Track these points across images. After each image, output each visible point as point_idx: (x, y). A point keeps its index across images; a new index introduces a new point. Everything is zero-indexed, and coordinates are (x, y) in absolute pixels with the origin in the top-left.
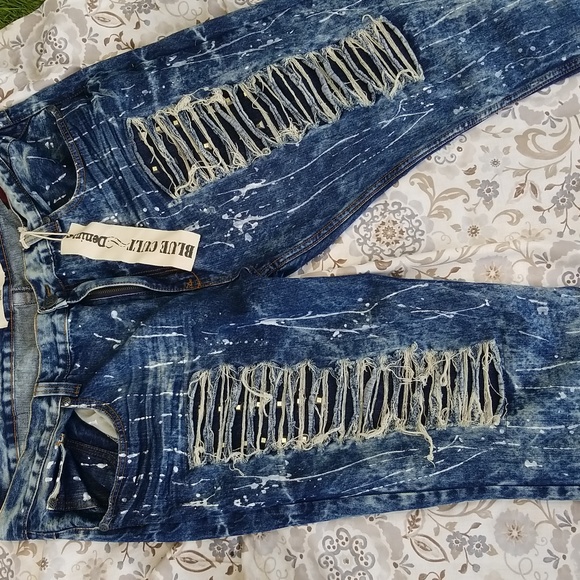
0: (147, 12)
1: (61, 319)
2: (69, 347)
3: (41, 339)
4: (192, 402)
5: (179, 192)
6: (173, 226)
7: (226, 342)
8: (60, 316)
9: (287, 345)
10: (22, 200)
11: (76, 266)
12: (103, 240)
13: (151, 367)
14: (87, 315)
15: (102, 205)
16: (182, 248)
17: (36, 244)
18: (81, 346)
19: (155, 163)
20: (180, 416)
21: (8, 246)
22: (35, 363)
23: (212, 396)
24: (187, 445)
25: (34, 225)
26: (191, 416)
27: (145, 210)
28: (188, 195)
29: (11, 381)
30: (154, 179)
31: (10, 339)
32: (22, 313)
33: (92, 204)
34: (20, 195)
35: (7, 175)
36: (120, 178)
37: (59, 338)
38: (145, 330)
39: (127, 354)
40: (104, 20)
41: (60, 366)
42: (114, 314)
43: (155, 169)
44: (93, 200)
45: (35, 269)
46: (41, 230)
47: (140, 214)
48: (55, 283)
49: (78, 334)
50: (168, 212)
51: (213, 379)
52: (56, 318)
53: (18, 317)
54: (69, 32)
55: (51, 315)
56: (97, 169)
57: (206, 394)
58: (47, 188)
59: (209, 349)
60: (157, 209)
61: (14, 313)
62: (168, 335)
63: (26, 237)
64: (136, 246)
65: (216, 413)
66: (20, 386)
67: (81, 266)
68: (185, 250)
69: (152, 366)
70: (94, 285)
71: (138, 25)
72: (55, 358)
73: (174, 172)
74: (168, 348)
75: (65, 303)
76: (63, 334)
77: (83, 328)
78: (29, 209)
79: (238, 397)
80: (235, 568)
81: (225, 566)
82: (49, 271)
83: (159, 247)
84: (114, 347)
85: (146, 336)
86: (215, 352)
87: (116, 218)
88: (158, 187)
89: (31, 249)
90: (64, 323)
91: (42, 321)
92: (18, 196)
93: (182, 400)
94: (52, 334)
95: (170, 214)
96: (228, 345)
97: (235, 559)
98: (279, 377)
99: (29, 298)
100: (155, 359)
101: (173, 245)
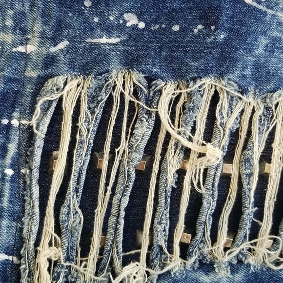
4: (39, 143)
7: (132, 20)
9: (260, 51)
20: (10, 172)
23: (87, 136)
24: (20, 241)
26: (36, 175)
51: (93, 99)
57: (75, 130)
59: (90, 29)
65: (93, 172)
79: (143, 145)
86: (104, 40)
93: (15, 136)
96: (135, 27)
98: (236, 114)
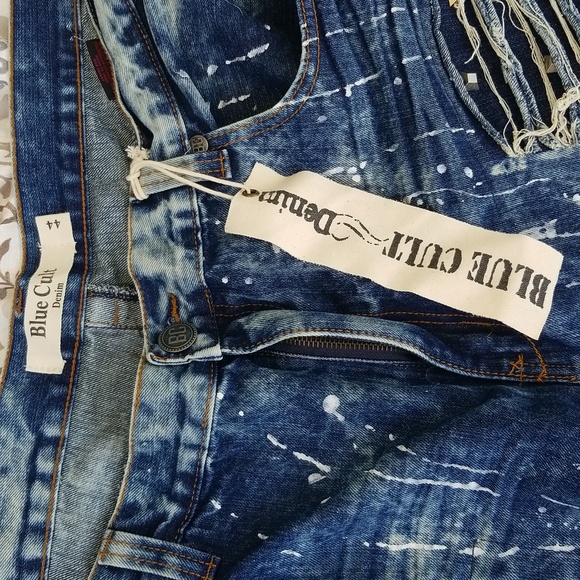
1: (201, 388)
2: (207, 460)
3: (145, 427)
5: (523, 144)
6: (496, 220)
8: (200, 380)
10: (149, 84)
11: (253, 266)
12: (325, 218)
13: (393, 548)
14: (264, 391)
15: (339, 136)
16: (526, 280)
17: (166, 195)
18: (231, 460)
19: (475, 67)
21: (95, 183)
22: (111, 474)
25: (169, 149)
27: (441, 169)
28: (545, 156)
29: (48, 510)
30: (470, 100)
31: (63, 403)
32: (102, 348)
33: (317, 129)
34: (146, 72)
35: (125, 20)
36: (398, 81)
37: (189, 434)
38: (410, 466)
39: (352, 511)
41: (173, 498)
42: (331, 403)
43: (472, 78)
44: (322, 119)
45: (154, 253)
46: (184, 164)
47: (427, 177)
48: (195, 296)
49: (231, 429)
50: (490, 184)
52: (191, 384)
53: (91, 355)
55: (180, 372)
56: (347, 50)
58: (211, 70)
60: (469, 173)
61: (83, 343)
62: (457, 485)
63: (143, 173)
64: (405, 249)
66: (68, 526)
67: (265, 270)
68: (530, 287)
69: (395, 545)
70: (298, 324)
72: (164, 476)
73: (518, 94)
74: (444, 511)
75: (216, 352)
76: (200, 426)
77: (247, 419)
78: (163, 109)
82: (190, 266)
83: (467, 264)
84: (313, 478)
85: (410, 481)
86: (557, 548)
87: (361, 172)
88: (475, 122)
89: (151, 203)
90: (208, 400)
91: (154, 386)
92: (142, 74)
94: (173, 422)
95: (492, 189)
99: (123, 313)
100: (407, 530)
101: (501, 267)
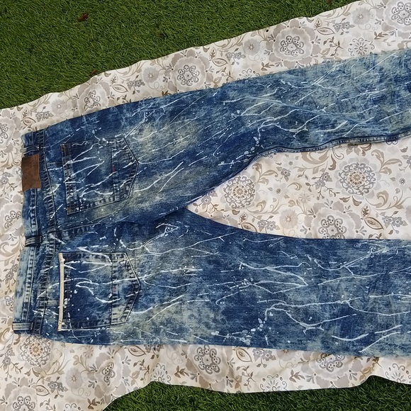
0: (139, 86)
40: (118, 89)
54: (102, 93)
71: (134, 92)
80: (155, 356)
81: (151, 355)
97: (156, 352)
